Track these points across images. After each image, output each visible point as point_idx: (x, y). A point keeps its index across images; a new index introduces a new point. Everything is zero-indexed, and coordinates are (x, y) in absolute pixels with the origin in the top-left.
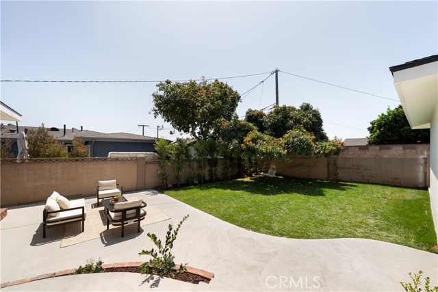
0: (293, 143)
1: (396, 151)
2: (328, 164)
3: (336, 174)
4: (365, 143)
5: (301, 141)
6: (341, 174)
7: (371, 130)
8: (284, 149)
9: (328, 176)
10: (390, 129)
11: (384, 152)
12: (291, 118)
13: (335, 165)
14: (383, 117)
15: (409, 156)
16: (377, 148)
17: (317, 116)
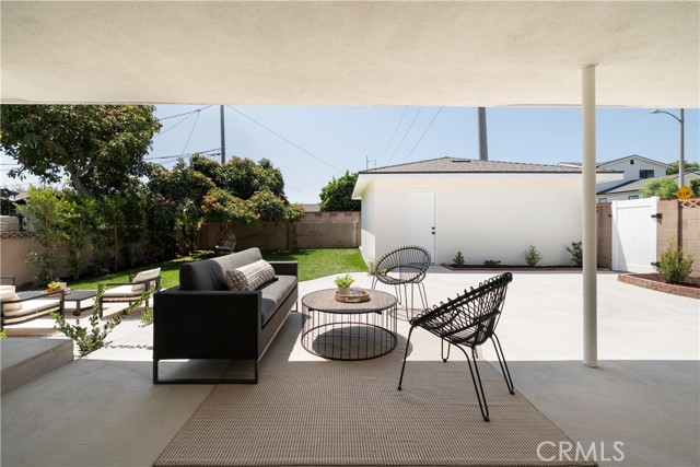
0: (264, 207)
1: (341, 217)
2: (288, 232)
3: (295, 243)
4: (318, 210)
5: (274, 204)
6: (301, 241)
7: (322, 197)
8: (256, 213)
9: (288, 245)
10: (337, 197)
11: (333, 218)
12: (255, 176)
13: (294, 232)
14: (332, 186)
15: (348, 222)
16: (328, 214)
17: (278, 176)
